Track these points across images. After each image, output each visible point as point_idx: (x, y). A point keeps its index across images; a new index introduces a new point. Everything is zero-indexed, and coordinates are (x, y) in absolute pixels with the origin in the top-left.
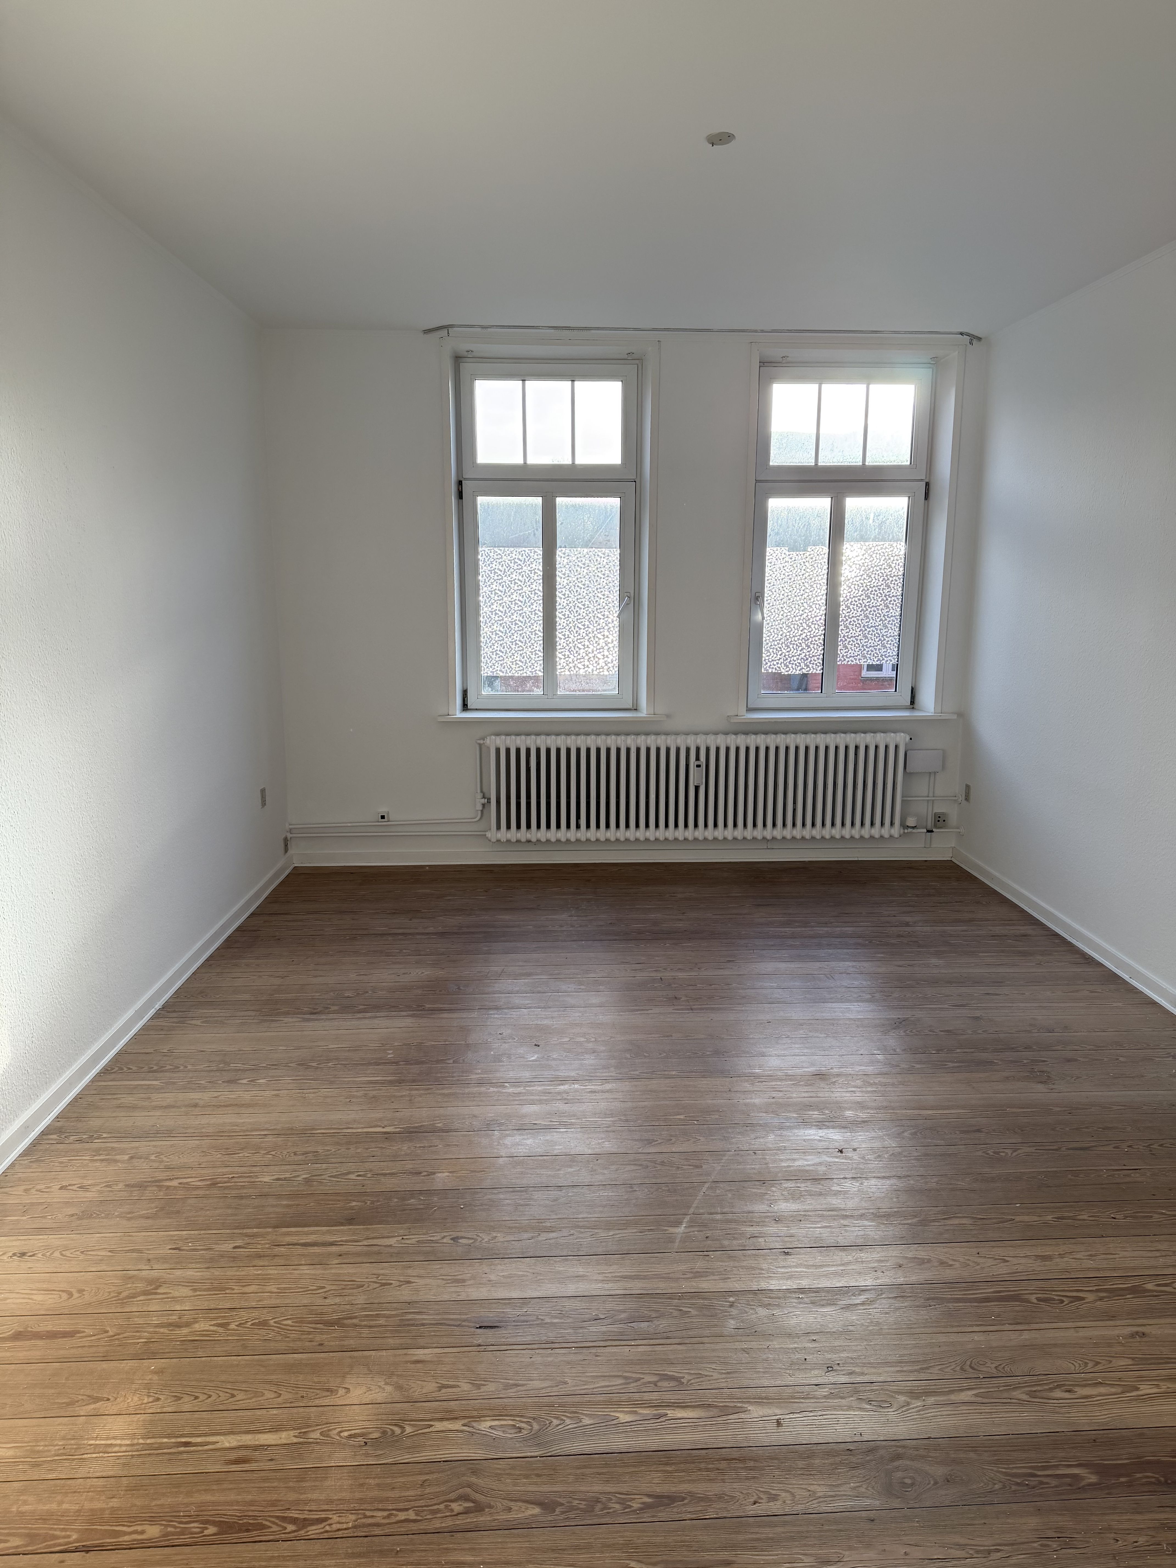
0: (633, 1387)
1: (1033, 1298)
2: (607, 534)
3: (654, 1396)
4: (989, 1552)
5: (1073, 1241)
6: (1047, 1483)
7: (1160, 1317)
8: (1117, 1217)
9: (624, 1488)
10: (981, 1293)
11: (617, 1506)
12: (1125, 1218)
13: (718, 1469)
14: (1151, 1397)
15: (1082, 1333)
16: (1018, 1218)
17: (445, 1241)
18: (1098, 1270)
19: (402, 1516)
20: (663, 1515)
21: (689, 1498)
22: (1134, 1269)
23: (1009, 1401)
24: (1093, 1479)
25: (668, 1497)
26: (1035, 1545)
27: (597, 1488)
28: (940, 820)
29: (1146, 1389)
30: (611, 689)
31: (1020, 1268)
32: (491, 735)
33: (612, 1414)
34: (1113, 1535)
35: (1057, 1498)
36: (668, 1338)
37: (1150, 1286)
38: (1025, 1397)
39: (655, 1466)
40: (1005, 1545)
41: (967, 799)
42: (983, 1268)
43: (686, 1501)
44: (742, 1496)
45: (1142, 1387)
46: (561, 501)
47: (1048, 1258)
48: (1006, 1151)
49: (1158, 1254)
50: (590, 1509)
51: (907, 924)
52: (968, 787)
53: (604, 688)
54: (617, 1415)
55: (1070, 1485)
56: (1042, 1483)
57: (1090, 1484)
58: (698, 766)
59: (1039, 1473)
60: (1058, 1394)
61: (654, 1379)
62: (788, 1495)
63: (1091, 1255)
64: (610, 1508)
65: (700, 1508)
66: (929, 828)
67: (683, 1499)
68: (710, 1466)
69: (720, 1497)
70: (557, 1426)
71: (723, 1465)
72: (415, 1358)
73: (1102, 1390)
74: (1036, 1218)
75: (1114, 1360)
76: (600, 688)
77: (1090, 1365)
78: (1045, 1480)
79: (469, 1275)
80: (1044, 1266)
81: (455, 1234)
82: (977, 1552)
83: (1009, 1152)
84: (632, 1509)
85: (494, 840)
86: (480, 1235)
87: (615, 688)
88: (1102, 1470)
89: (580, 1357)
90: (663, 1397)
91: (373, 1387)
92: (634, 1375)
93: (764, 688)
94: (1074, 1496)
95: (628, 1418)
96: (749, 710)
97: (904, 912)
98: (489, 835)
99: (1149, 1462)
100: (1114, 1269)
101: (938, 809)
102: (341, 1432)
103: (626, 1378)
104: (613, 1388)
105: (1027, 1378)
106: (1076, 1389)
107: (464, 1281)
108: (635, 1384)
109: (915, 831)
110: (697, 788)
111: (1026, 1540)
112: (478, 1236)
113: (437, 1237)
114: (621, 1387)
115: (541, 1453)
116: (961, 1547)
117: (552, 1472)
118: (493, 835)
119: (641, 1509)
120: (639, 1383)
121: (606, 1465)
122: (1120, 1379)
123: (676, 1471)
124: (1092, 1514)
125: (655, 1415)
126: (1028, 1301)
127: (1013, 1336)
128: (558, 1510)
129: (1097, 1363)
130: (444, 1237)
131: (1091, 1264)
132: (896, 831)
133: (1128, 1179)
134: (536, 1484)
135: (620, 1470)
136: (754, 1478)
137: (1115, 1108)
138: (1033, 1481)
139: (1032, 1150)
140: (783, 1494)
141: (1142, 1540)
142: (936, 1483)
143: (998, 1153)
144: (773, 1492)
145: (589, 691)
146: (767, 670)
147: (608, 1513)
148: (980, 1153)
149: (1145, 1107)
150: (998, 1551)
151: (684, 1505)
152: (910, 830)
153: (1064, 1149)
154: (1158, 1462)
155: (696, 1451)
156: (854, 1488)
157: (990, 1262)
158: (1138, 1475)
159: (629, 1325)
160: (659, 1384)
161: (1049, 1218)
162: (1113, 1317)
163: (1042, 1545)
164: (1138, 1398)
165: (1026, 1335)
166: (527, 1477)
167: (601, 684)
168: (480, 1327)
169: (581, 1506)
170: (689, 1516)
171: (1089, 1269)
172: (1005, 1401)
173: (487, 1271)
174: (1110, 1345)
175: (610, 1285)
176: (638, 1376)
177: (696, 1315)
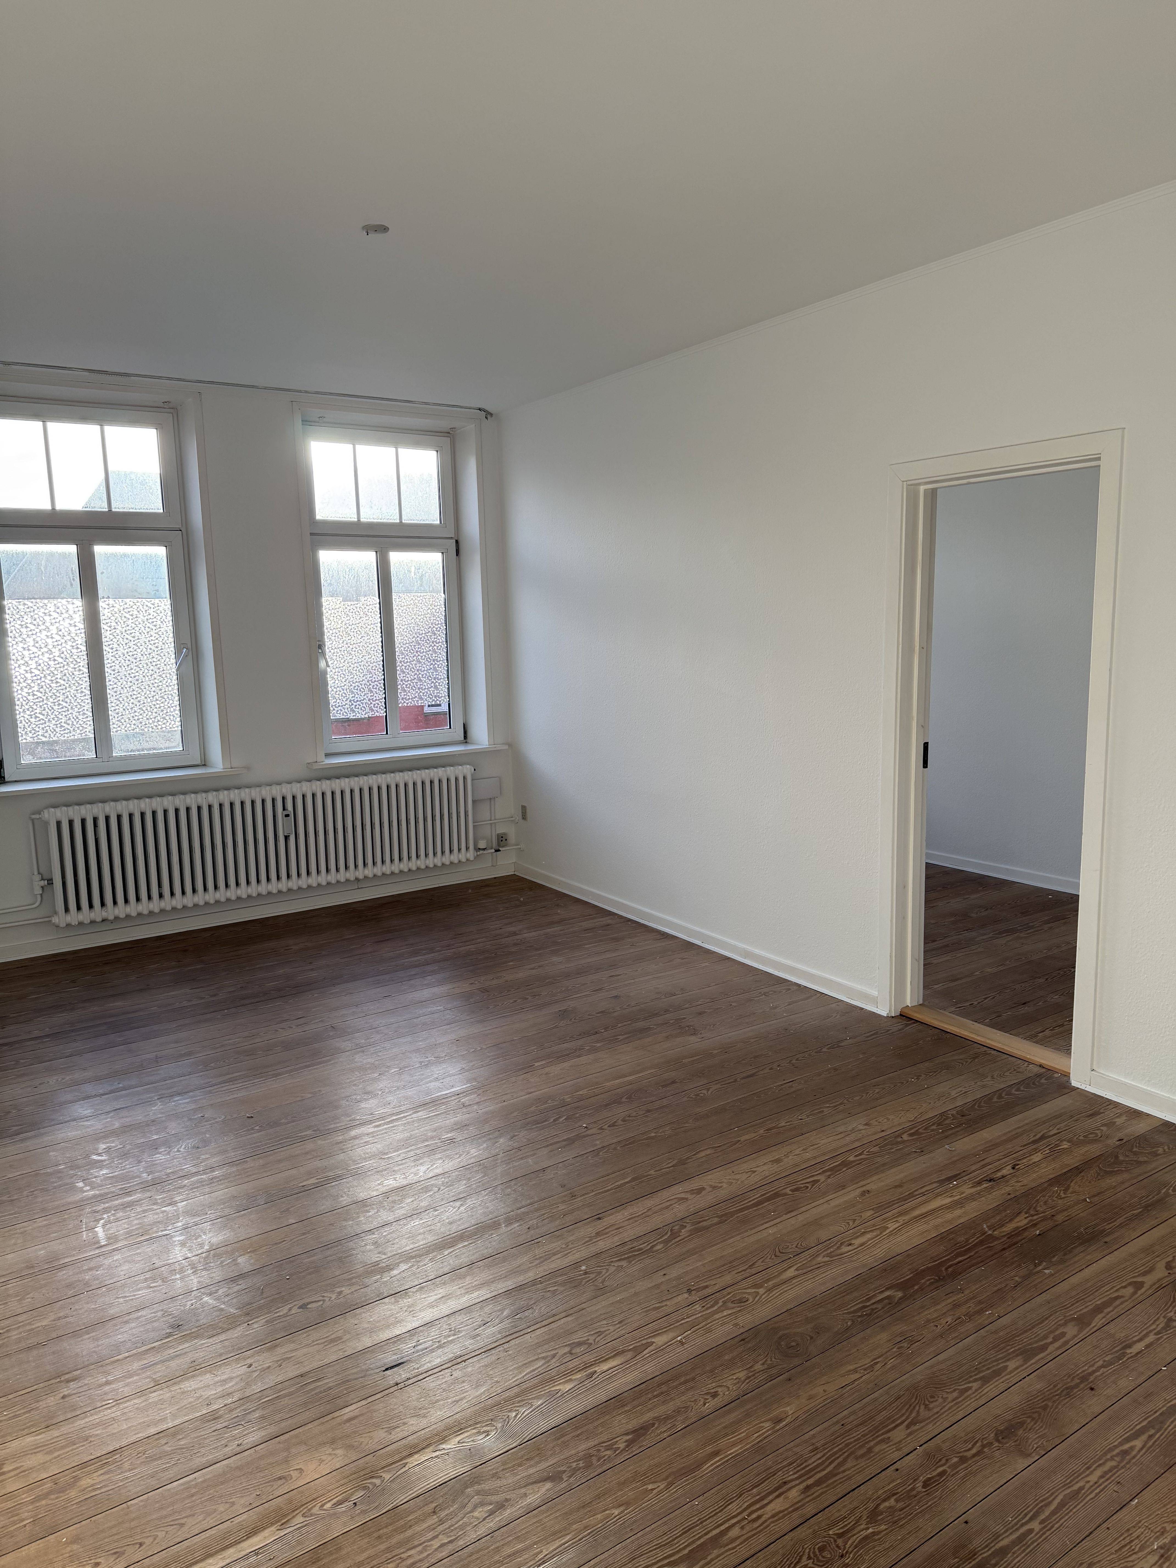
0: (554, 1363)
1: (788, 1191)
2: (154, 583)
3: (576, 1362)
4: (872, 1366)
5: (786, 1143)
6: (876, 1308)
7: (871, 1176)
8: (803, 1118)
9: (604, 1437)
10: (753, 1200)
11: (608, 1452)
12: (808, 1116)
13: (662, 1393)
14: (898, 1230)
15: (833, 1203)
16: (743, 1138)
17: (293, 1311)
18: (815, 1158)
19: (436, 1544)
20: (646, 1443)
21: (656, 1422)
22: (835, 1150)
23: (819, 1265)
24: (900, 1294)
25: (641, 1428)
26: (895, 1350)
27: (583, 1446)
28: (502, 840)
29: (892, 1226)
30: (175, 745)
31: (767, 1173)
32: (46, 808)
33: (553, 1389)
34: (932, 1324)
35: (889, 1314)
36: (554, 1315)
37: (851, 1158)
38: (827, 1259)
39: (615, 1412)
40: (878, 1358)
41: (524, 817)
42: (742, 1182)
43: (656, 1426)
44: (693, 1404)
45: (889, 1226)
46: (99, 550)
47: (778, 1161)
48: (702, 1092)
49: (842, 1135)
50: (588, 1466)
51: (515, 934)
52: (524, 808)
53: (167, 745)
54: (558, 1388)
55: (890, 1304)
56: (873, 1310)
57: (901, 1298)
58: (287, 816)
59: (868, 1304)
60: (845, 1249)
61: (567, 1349)
62: (723, 1388)
63: (804, 1150)
64: (604, 1456)
65: (669, 1426)
66: (497, 848)
67: (653, 1424)
68: (655, 1393)
69: (678, 1411)
70: (516, 1416)
71: (664, 1388)
72: (345, 1417)
73: (869, 1236)
74: (753, 1135)
75: (862, 1214)
76: (162, 746)
77: (851, 1223)
78: (874, 1306)
79: (341, 1332)
80: (781, 1166)
81: (301, 1303)
82: (865, 1370)
83: (705, 1092)
84: (621, 1449)
85: (63, 925)
86: (325, 1295)
87: (178, 745)
88: (903, 1286)
89: (494, 1358)
90: (584, 1360)
91: (324, 1458)
92: (549, 1354)
93: (335, 734)
94: (896, 1310)
95: (568, 1387)
96: (328, 755)
97: (507, 924)
98: (55, 920)
99: (923, 1271)
100: (824, 1154)
101: (501, 830)
102: (322, 1506)
103: (543, 1358)
104: (539, 1370)
105: (820, 1246)
106: (853, 1242)
107: (340, 1338)
108: (554, 1360)
109: (485, 852)
110: (287, 838)
111: (888, 1349)
112: (323, 1296)
113: (284, 1310)
114: (545, 1366)
115: (518, 1441)
116: (855, 1371)
117: (538, 1452)
118: (61, 919)
119: (627, 1446)
120: (557, 1358)
121: (577, 1428)
122: (874, 1225)
123: (634, 1408)
124: (914, 1316)
125: (587, 1376)
126: (786, 1194)
127: (793, 1221)
128: (565, 1477)
129: (854, 1220)
130: (290, 1309)
131: (807, 1155)
132: (471, 855)
133: (793, 1090)
134: (531, 1466)
135: (591, 1426)
136: (692, 1388)
137: (753, 1040)
138: (867, 1311)
139: (718, 1086)
140: (720, 1390)
141: (949, 1319)
142: (812, 1338)
143: (698, 1095)
144: (712, 1391)
145: (150, 749)
146: (335, 716)
147: (605, 1460)
148: (686, 1099)
149: (770, 1035)
150: (877, 1363)
151: (657, 1428)
152: (481, 852)
153: (739, 1080)
154: (928, 1268)
155: (638, 1387)
156: (763, 1364)
157: (744, 1176)
158: (923, 1281)
159: (516, 1317)
160: (573, 1351)
161: (762, 1131)
162: (844, 1187)
163: (898, 1348)
164: (891, 1234)
165: (801, 1218)
166: (520, 1465)
167: (163, 742)
168: (387, 1369)
169: (581, 1465)
170: (665, 1435)
171: (809, 1160)
172: (816, 1266)
173: (356, 1323)
174: (854, 1206)
175: (476, 1294)
176: (552, 1353)
177: (564, 1290)
